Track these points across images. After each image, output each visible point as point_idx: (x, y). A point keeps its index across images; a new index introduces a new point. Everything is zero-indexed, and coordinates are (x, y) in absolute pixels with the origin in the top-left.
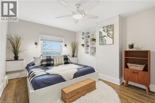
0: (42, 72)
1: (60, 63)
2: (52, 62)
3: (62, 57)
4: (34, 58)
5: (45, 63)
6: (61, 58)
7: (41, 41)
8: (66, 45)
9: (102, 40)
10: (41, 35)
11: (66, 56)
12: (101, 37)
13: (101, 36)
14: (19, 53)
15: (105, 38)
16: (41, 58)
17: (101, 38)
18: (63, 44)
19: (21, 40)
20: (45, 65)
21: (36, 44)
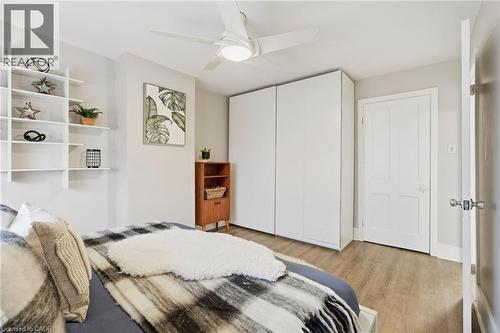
9: (156, 128)
12: (154, 117)
13: (152, 113)
15: (166, 123)
17: (151, 121)
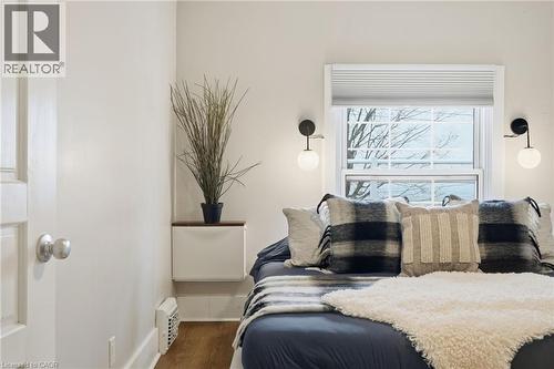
0: (309, 295)
1: (447, 257)
2: (391, 249)
3: (462, 217)
4: (287, 213)
5: (342, 249)
6: (454, 223)
7: (335, 108)
8: (519, 126)
10: (336, 67)
11: (507, 209)
14: (225, 186)
16: (326, 219)
18: (496, 118)
19: (229, 111)
20: (344, 265)
21: (307, 127)
